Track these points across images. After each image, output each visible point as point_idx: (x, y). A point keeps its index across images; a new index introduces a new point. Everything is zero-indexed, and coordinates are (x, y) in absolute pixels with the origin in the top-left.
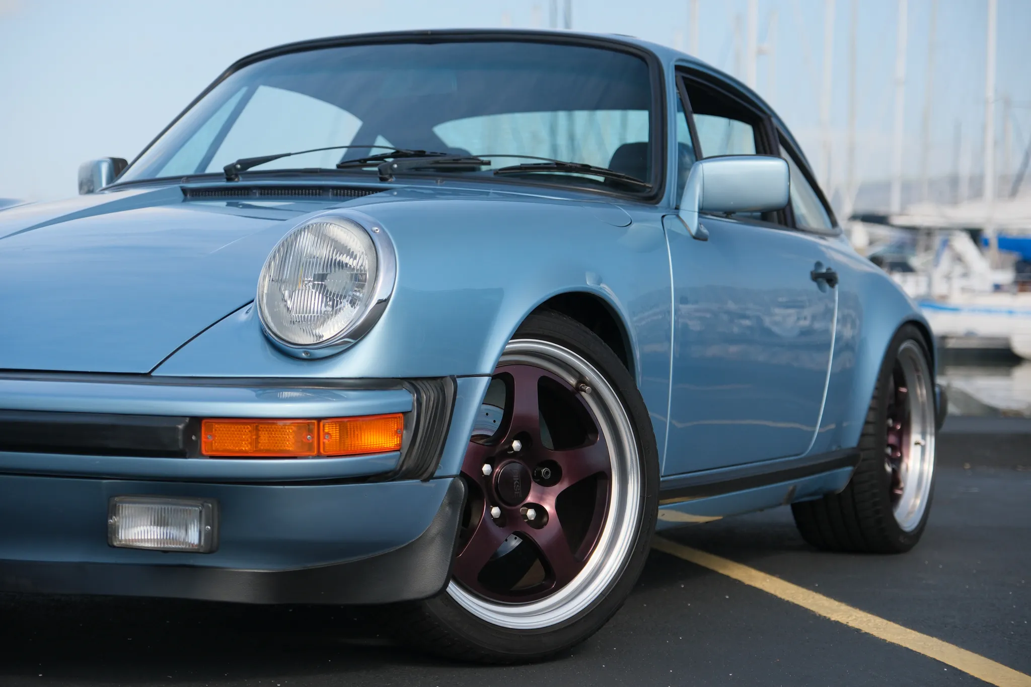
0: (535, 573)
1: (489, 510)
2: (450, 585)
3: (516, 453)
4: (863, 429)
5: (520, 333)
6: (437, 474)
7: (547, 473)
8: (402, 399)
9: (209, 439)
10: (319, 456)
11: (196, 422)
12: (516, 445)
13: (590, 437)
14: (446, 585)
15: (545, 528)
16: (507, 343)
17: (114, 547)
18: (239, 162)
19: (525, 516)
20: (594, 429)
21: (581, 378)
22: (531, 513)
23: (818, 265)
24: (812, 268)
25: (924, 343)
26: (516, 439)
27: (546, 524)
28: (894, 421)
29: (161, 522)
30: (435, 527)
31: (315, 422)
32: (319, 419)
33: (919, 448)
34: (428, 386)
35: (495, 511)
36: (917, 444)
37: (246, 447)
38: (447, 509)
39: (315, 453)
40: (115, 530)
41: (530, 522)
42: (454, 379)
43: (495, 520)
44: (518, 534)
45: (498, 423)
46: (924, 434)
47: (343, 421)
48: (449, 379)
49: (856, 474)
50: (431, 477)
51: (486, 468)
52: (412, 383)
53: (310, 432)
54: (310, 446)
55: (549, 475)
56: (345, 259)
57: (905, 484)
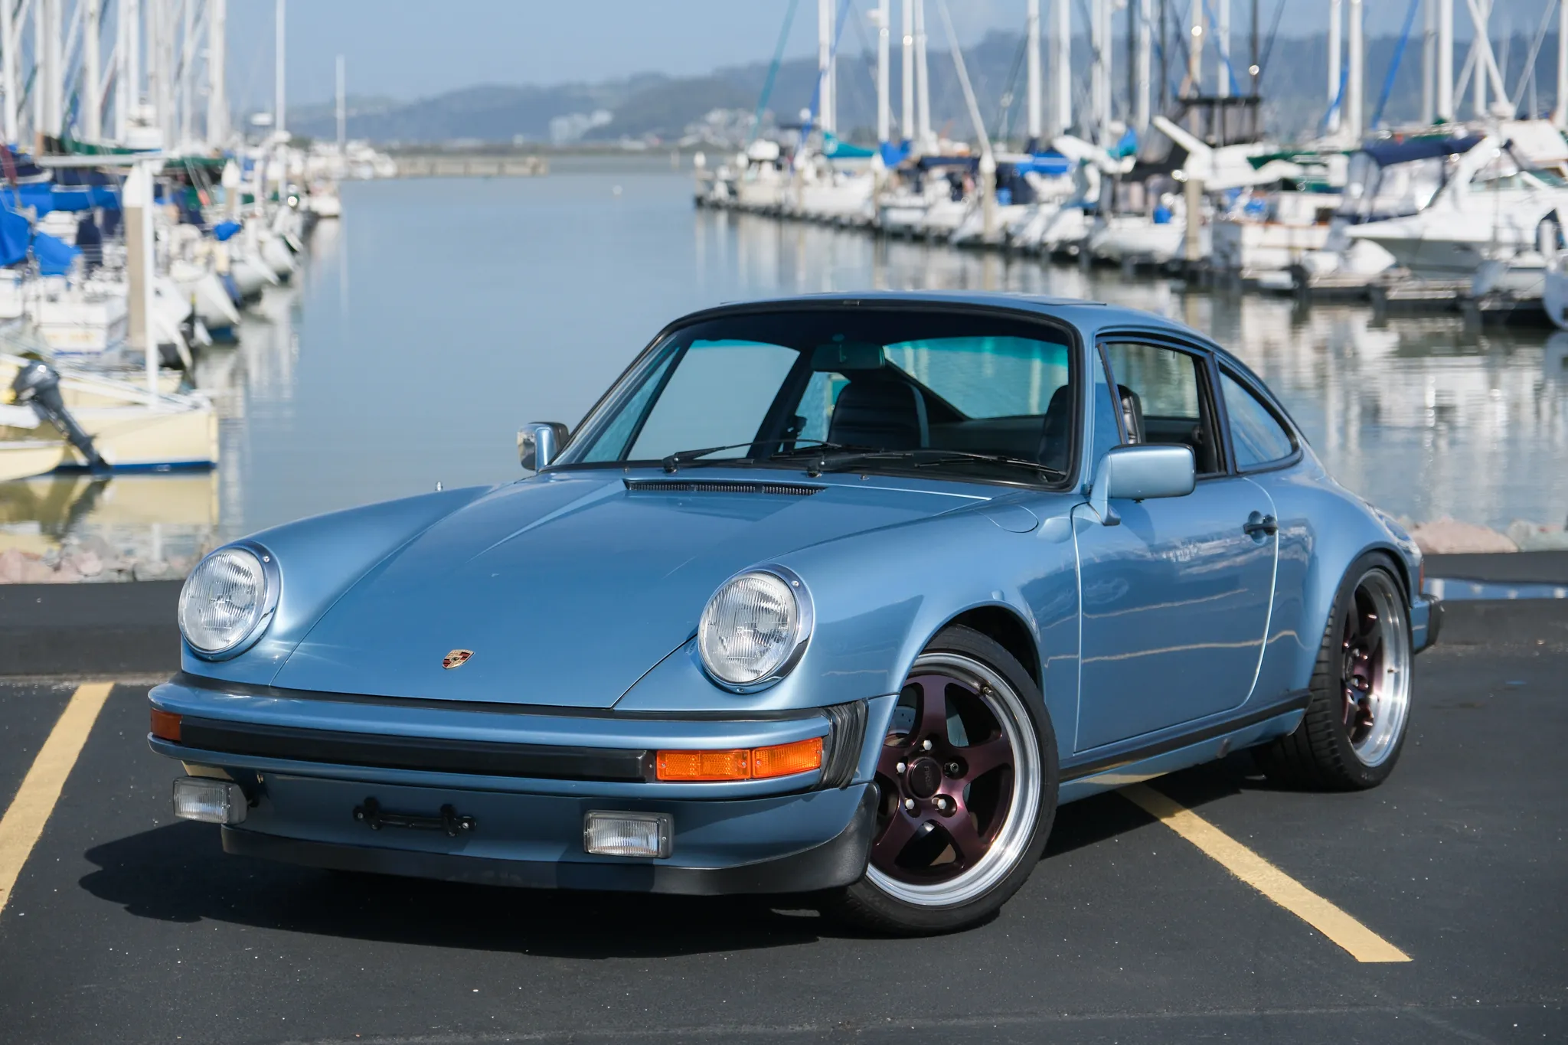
0: (948, 855)
1: (903, 802)
2: (868, 869)
3: (927, 751)
4: (1315, 668)
5: (925, 650)
6: (854, 780)
7: (955, 767)
8: (822, 724)
9: (662, 766)
10: (753, 779)
11: (653, 753)
12: (927, 744)
13: (994, 733)
14: (865, 869)
15: (955, 816)
16: (916, 658)
17: (589, 853)
18: (678, 454)
19: (937, 806)
20: (997, 726)
21: (984, 683)
22: (941, 803)
23: (1255, 515)
24: (1245, 520)
25: (1395, 572)
26: (927, 739)
27: (954, 813)
28: (1360, 652)
29: (626, 833)
30: (852, 826)
31: (748, 751)
32: (751, 749)
33: (1392, 675)
34: (843, 711)
35: (909, 803)
36: (1390, 671)
37: (693, 773)
38: (863, 809)
39: (749, 776)
40: (589, 840)
41: (940, 811)
42: (865, 701)
43: (909, 811)
44: (932, 822)
45: (912, 721)
46: (1397, 663)
47: (772, 749)
48: (861, 701)
49: (1306, 715)
50: (848, 784)
51: (900, 766)
52: (827, 710)
53: (745, 759)
54: (745, 771)
55: (957, 770)
56: (770, 606)
57: (1376, 715)
